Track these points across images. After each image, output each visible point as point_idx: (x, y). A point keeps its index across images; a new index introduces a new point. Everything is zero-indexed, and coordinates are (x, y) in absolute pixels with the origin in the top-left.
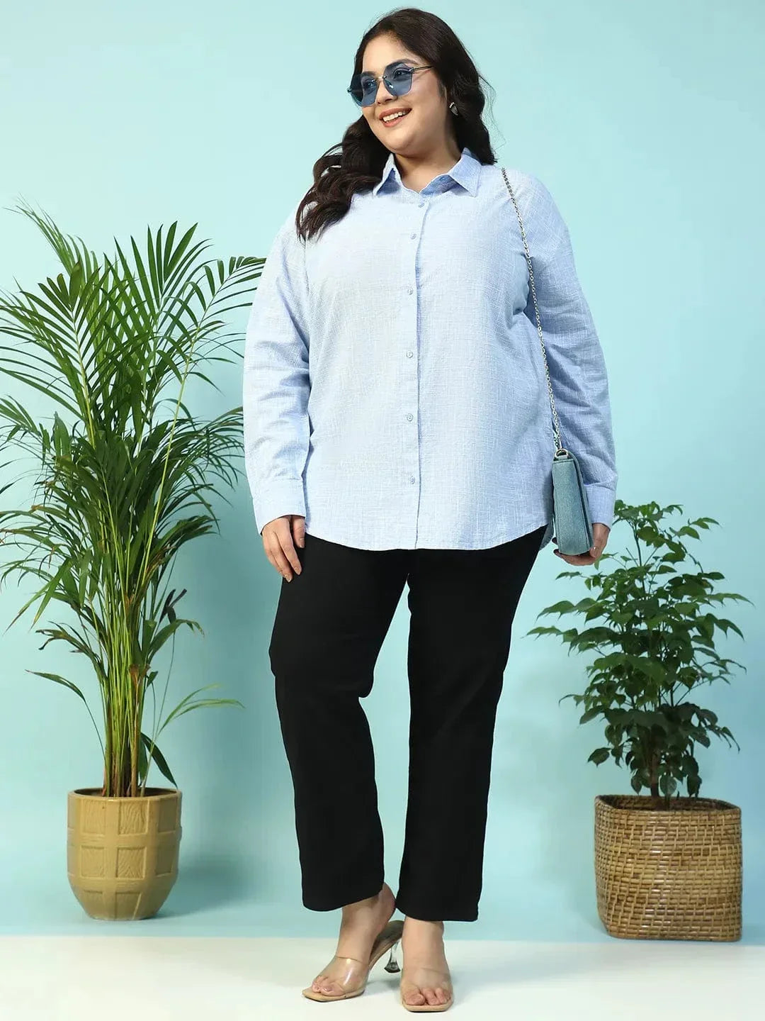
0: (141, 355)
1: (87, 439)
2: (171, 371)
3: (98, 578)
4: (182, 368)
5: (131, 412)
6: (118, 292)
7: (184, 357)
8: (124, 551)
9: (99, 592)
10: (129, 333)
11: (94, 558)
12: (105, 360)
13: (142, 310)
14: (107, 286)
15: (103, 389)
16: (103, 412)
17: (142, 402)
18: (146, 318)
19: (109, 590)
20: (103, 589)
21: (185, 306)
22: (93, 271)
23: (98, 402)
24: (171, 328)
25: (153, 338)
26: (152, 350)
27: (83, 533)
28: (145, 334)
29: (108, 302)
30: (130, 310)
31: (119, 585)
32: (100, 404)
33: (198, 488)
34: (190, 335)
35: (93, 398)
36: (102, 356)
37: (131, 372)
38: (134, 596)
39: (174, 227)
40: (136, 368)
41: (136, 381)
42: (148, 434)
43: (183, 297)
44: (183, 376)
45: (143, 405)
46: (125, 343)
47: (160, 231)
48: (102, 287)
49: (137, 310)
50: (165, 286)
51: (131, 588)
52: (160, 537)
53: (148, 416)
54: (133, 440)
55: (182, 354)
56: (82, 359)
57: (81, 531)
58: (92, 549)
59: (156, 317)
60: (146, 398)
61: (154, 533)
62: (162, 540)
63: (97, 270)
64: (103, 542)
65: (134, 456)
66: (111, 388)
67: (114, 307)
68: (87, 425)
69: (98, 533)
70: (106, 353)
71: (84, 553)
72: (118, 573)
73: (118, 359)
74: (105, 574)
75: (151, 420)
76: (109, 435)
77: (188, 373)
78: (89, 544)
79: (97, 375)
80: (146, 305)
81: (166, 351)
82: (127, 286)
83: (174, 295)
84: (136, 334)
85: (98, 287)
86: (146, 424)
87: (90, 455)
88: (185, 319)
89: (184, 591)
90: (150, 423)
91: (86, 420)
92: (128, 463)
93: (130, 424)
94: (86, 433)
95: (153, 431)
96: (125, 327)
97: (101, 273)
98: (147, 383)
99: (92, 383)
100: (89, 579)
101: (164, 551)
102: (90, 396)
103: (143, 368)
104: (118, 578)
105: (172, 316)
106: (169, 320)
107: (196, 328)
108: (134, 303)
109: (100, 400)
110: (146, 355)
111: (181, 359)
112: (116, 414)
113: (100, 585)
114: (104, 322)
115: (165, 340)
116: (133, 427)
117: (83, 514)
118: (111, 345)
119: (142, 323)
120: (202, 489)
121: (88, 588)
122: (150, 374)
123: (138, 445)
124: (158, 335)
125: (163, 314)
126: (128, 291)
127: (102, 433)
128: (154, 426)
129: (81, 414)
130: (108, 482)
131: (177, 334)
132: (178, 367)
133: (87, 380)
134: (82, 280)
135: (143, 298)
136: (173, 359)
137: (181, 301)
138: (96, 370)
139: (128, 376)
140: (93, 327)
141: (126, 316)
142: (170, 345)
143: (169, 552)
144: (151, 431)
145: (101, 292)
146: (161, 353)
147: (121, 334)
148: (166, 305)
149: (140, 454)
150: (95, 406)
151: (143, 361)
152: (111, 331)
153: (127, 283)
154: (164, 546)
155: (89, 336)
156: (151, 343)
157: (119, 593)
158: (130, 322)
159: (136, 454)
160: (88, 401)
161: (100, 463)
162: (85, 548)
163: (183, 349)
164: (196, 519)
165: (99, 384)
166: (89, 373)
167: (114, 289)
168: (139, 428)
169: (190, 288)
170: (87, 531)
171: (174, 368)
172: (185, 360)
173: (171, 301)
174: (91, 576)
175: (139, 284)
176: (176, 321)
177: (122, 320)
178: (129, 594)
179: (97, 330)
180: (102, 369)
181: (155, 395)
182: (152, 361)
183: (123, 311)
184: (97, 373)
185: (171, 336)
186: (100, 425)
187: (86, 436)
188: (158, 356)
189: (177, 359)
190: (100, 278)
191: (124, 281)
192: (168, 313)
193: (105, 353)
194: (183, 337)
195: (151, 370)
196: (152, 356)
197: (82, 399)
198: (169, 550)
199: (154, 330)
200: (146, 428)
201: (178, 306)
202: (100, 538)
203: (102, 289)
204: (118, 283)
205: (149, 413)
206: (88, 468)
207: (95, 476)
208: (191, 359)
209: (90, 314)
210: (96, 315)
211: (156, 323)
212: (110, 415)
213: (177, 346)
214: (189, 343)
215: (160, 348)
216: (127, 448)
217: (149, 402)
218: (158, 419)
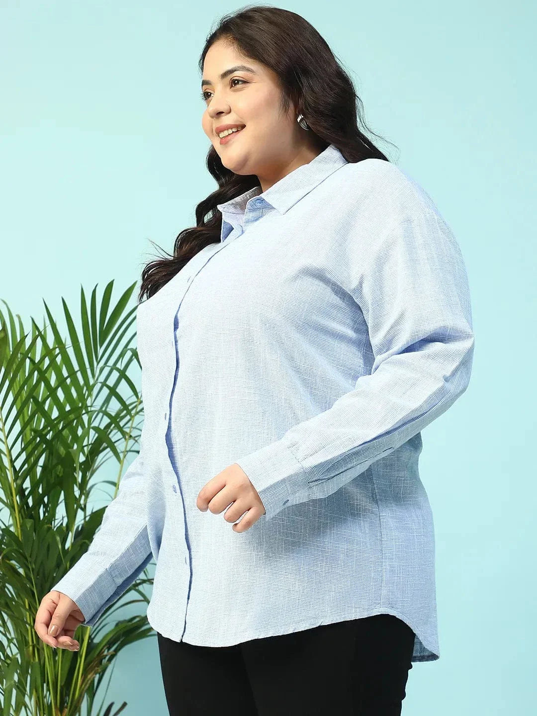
0: (74, 432)
1: (12, 529)
2: (108, 449)
3: (26, 690)
4: (121, 446)
5: (62, 497)
6: (47, 362)
7: (124, 434)
8: (54, 658)
9: (26, 707)
10: (61, 408)
11: (21, 666)
12: (34, 438)
13: (75, 382)
14: (35, 354)
15: (31, 471)
16: (31, 498)
17: (75, 486)
18: (79, 390)
19: (38, 703)
20: (31, 702)
21: (123, 375)
22: (19, 340)
23: (24, 486)
24: (107, 401)
25: (87, 412)
26: (87, 426)
27: (8, 639)
28: (78, 408)
29: (36, 373)
30: (61, 382)
31: (49, 698)
32: (27, 488)
33: (140, 584)
34: (130, 408)
35: (19, 482)
36: (29, 435)
37: (62, 451)
38: (66, 711)
39: (110, 286)
40: (68, 447)
41: (68, 461)
42: (83, 522)
43: (120, 366)
44: (121, 455)
45: (76, 489)
46: (56, 419)
47: (94, 292)
48: (29, 356)
49: (68, 381)
50: (100, 352)
51: (63, 702)
52: (96, 641)
53: (82, 502)
54: (65, 529)
55: (121, 429)
56: (7, 437)
57: (5, 635)
58: (18, 656)
59: (90, 388)
60: (79, 480)
61: (90, 637)
62: (98, 644)
63: (24, 338)
64: (31, 648)
65: (66, 548)
66: (39, 470)
67: (43, 377)
68: (12, 514)
69: (25, 637)
70: (35, 431)
71: (9, 661)
72: (48, 685)
73: (48, 437)
74: (34, 687)
75: (85, 506)
76: (37, 524)
77: (127, 452)
78: (15, 650)
79: (23, 456)
80: (79, 375)
81: (102, 427)
82: (58, 354)
83: (111, 363)
84: (68, 408)
85: (25, 356)
86: (79, 511)
87: (15, 547)
88: (124, 390)
89: (125, 705)
90: (84, 509)
91: (11, 507)
92: (59, 558)
93: (61, 511)
94: (11, 522)
95: (87, 519)
96: (56, 400)
97: (28, 342)
98: (81, 464)
99: (18, 465)
100: (14, 692)
101: (101, 657)
102: (15, 480)
103: (75, 447)
104: (48, 690)
105: (108, 387)
106: (106, 391)
107: (136, 400)
108: (65, 373)
109: (27, 484)
110: (80, 432)
111: (119, 435)
112: (46, 499)
113: (27, 699)
114: (32, 395)
115: (101, 414)
116: (65, 514)
117: (8, 615)
118: (39, 421)
119: (75, 394)
120: (144, 585)
121: (13, 702)
122: (84, 453)
123: (70, 534)
124: (93, 409)
125: (99, 386)
126: (59, 359)
127: (29, 523)
128: (89, 512)
129: (6, 501)
130: (36, 579)
131: (114, 406)
132: (116, 444)
133: (12, 462)
134: (7, 350)
135: (76, 367)
136: (110, 436)
137: (118, 370)
138: (23, 450)
139: (59, 456)
140: (19, 402)
141: (57, 388)
142: (106, 421)
143: (107, 658)
144: (85, 517)
145: (28, 361)
146: (96, 429)
147: (51, 408)
148: (102, 374)
149: (73, 545)
150: (21, 491)
151: (76, 439)
152: (39, 406)
153: (57, 351)
154: (101, 652)
155: (14, 412)
156: (85, 418)
157: (50, 707)
158: (60, 394)
159: (68, 545)
160: (14, 486)
161: (27, 555)
162: (11, 656)
163: (122, 424)
164: (137, 619)
165: (26, 466)
166: (14, 453)
167: (42, 359)
168: (71, 515)
169: (129, 354)
170: (13, 635)
171: (112, 446)
172: (124, 437)
173: (107, 370)
174: (18, 688)
175: (71, 352)
176: (113, 392)
177: (52, 392)
178: (61, 709)
179: (25, 404)
180: (30, 448)
181: (90, 478)
182: (86, 438)
183: (53, 381)
184: (24, 453)
185: (108, 410)
186: (26, 513)
187: (10, 526)
188: (92, 432)
189: (115, 435)
190: (27, 347)
191: (54, 349)
192: (104, 384)
193: (32, 430)
194: (121, 411)
195: (85, 448)
196: (86, 434)
197: (7, 486)
198: (106, 656)
199: (89, 403)
200: (80, 514)
201: (115, 375)
202: (27, 643)
203: (29, 358)
204: (48, 351)
205: (83, 497)
206: (13, 562)
207: (21, 571)
208: (131, 436)
209: (16, 387)
210: (22, 388)
211: (90, 395)
212: (38, 502)
213: (115, 420)
214: (128, 417)
215: (95, 424)
216: (58, 538)
217: (83, 486)
218: (93, 505)
